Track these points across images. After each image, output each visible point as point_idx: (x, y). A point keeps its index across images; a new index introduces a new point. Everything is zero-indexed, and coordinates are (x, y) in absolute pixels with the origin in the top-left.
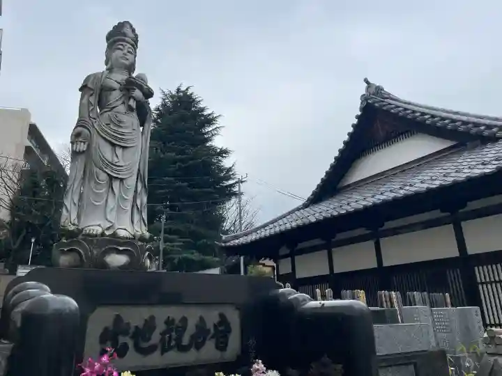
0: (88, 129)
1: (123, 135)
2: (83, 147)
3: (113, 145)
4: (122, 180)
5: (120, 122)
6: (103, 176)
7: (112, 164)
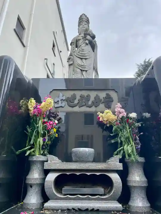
0: (73, 56)
1: (85, 54)
2: (71, 62)
3: (82, 59)
4: (86, 71)
5: (83, 50)
6: (79, 70)
7: (82, 66)
